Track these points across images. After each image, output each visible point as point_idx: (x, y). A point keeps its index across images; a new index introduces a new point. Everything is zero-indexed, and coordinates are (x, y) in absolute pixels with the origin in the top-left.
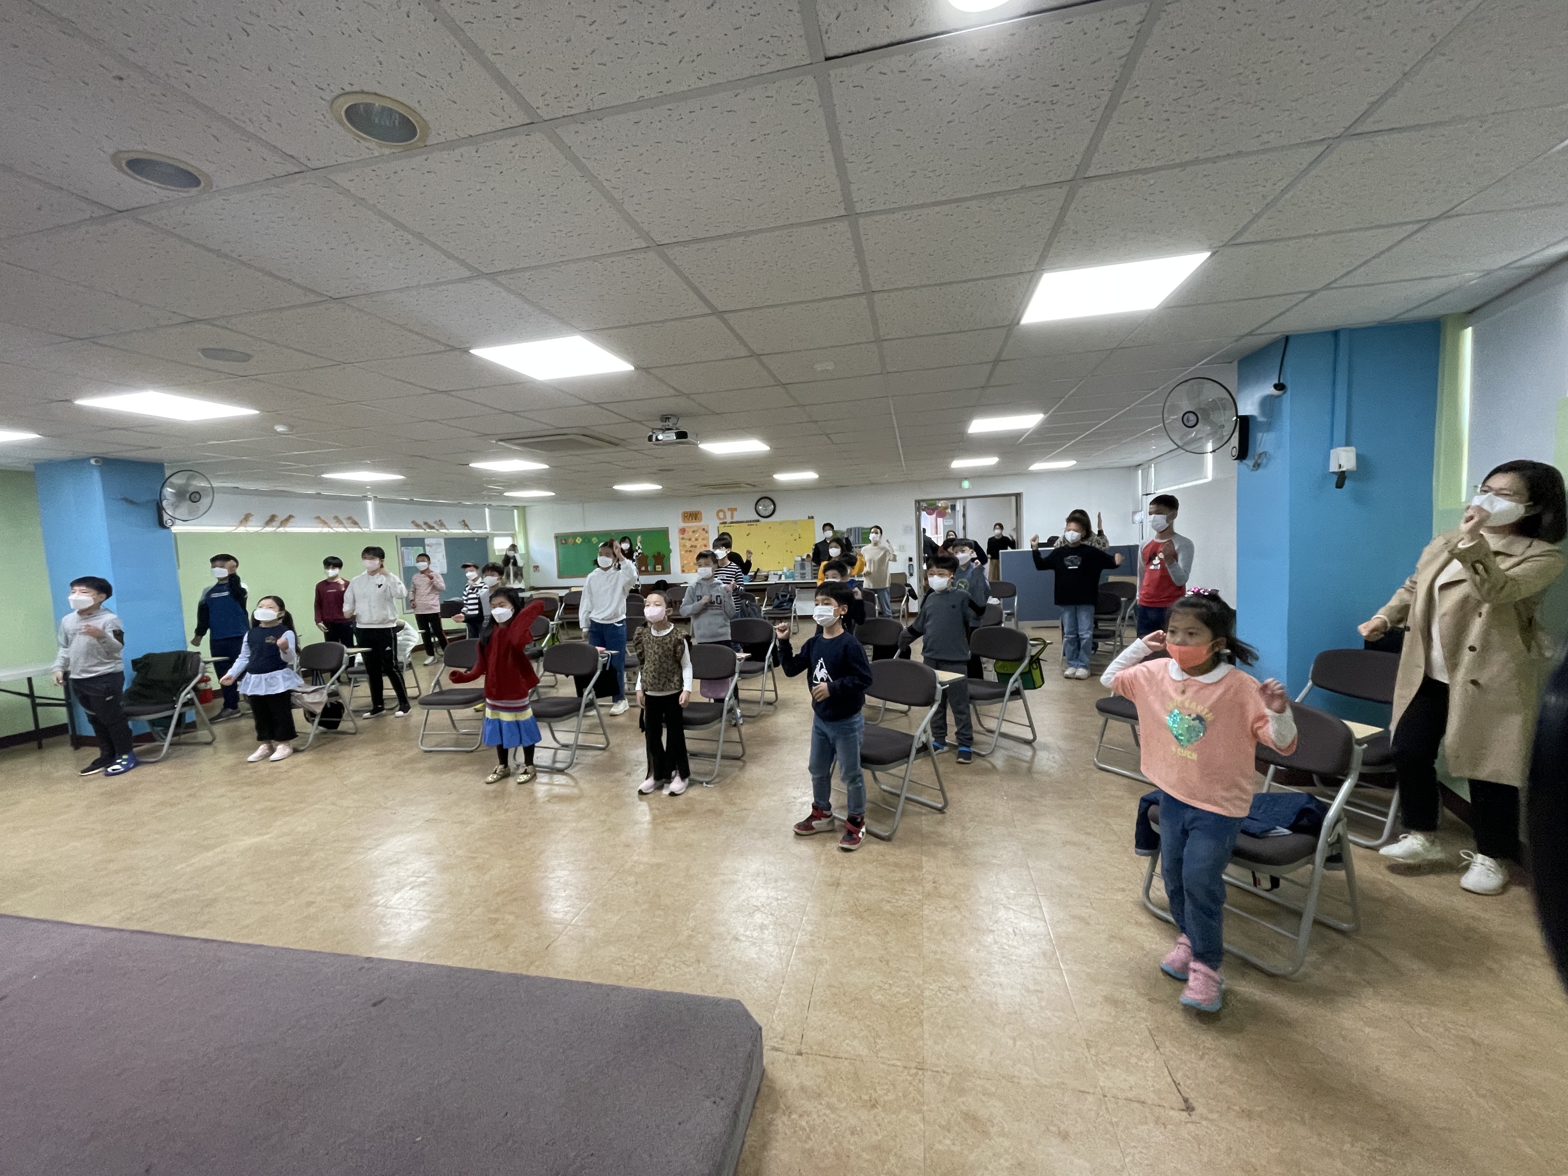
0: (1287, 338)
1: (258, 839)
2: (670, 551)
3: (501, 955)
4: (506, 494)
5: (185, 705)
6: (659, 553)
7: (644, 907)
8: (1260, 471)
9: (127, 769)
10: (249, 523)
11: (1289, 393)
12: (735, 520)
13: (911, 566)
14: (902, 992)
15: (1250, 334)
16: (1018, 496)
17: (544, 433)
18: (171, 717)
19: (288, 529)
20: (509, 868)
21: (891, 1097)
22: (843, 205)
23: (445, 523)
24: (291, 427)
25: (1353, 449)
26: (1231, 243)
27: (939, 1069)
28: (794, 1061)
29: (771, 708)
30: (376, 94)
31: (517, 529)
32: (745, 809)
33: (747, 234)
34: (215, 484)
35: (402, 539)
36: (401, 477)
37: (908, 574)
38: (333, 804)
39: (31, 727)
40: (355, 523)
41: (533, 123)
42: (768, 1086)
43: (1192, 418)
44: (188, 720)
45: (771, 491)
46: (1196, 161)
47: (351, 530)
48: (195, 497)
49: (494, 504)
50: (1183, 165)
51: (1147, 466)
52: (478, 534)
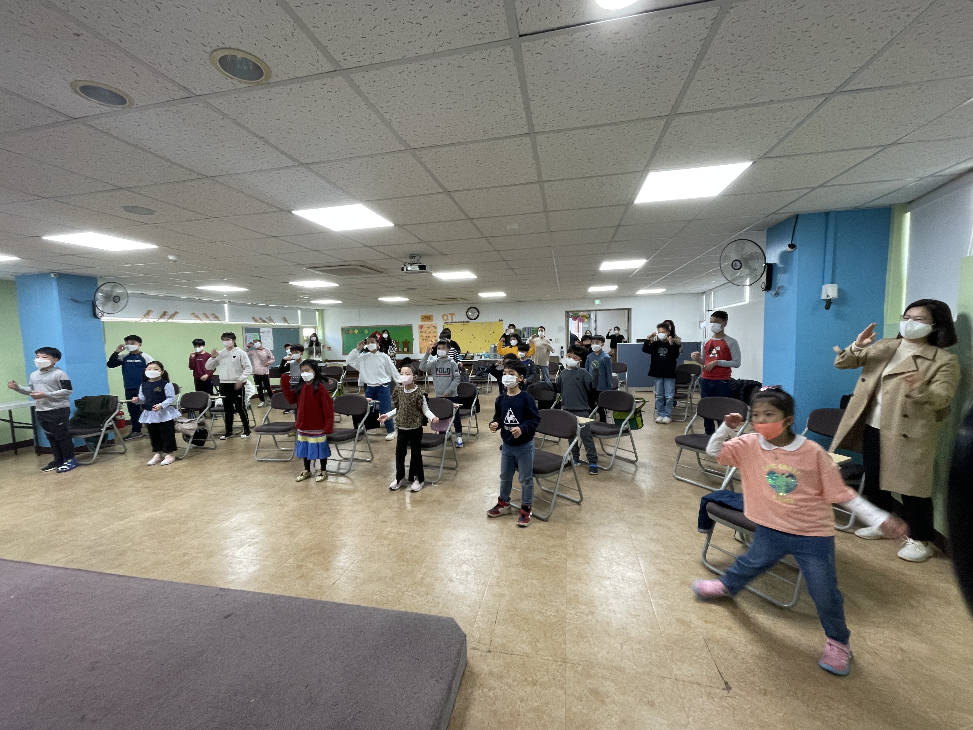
0: (797, 216)
1: (154, 513)
2: (413, 339)
3: (305, 588)
4: (311, 302)
5: (108, 429)
6: (406, 341)
7: (393, 559)
8: (779, 297)
9: (71, 469)
10: (150, 316)
11: (797, 250)
12: (453, 321)
13: (562, 352)
14: (554, 614)
15: (774, 213)
16: (629, 310)
17: (337, 264)
18: (99, 436)
19: (175, 321)
20: (310, 534)
21: (545, 679)
22: (526, 127)
23: (273, 318)
24: (179, 256)
25: (836, 285)
26: (765, 157)
27: (574, 662)
28: (486, 656)
29: (474, 438)
30: (238, 49)
31: (318, 324)
32: (457, 500)
33: (467, 143)
34: (129, 291)
35: (246, 329)
36: (247, 290)
37: (560, 357)
38: (201, 493)
39: (11, 441)
40: (217, 318)
41: (336, 71)
42: (469, 671)
43: (738, 264)
44: (109, 438)
45: (476, 303)
46: (746, 106)
47: (214, 322)
48: (116, 299)
49: (304, 307)
50: (737, 108)
51: (709, 293)
52: (293, 326)
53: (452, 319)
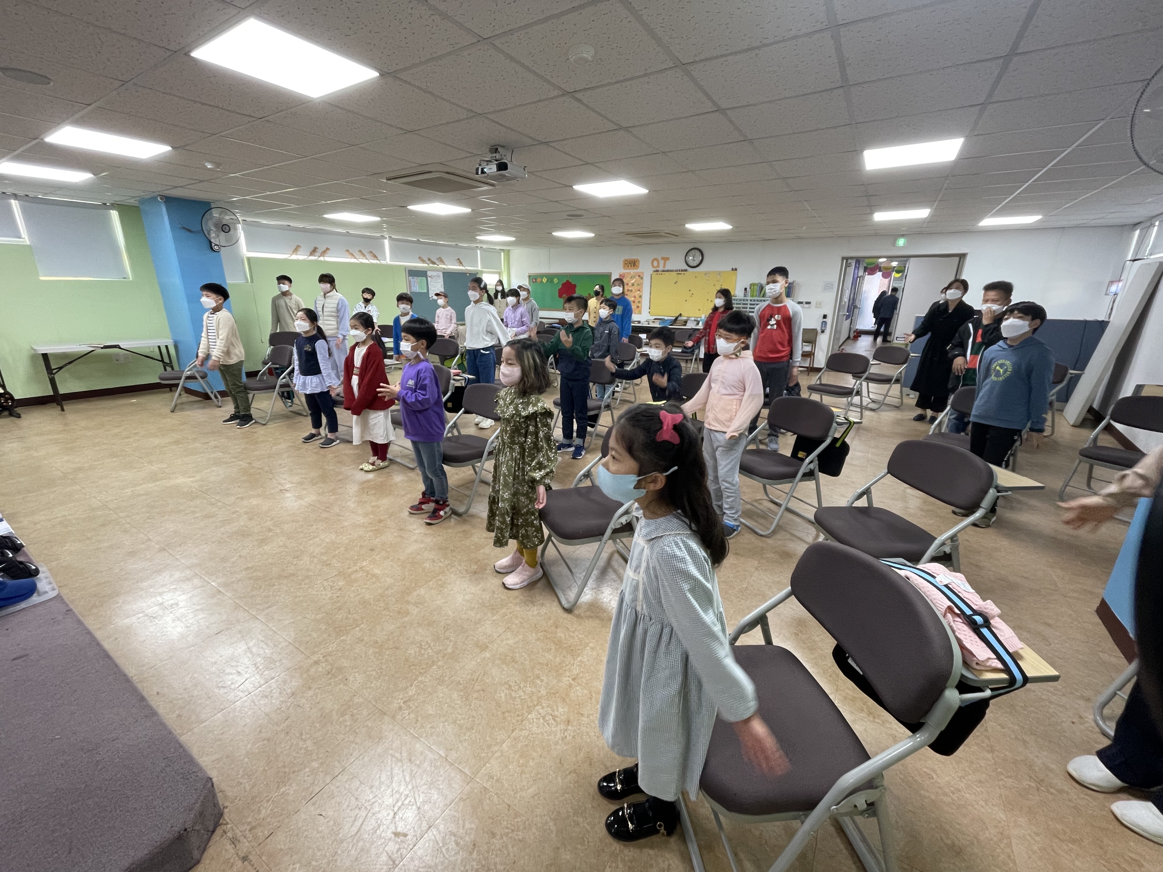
10: (298, 253)
12: (665, 269)
16: (962, 257)
19: (327, 259)
23: (445, 260)
31: (501, 267)
35: (410, 270)
36: (377, 219)
40: (375, 257)
45: (700, 242)
47: (371, 261)
48: (225, 228)
49: (484, 246)
51: (1148, 224)
52: (470, 270)
53: (664, 266)
